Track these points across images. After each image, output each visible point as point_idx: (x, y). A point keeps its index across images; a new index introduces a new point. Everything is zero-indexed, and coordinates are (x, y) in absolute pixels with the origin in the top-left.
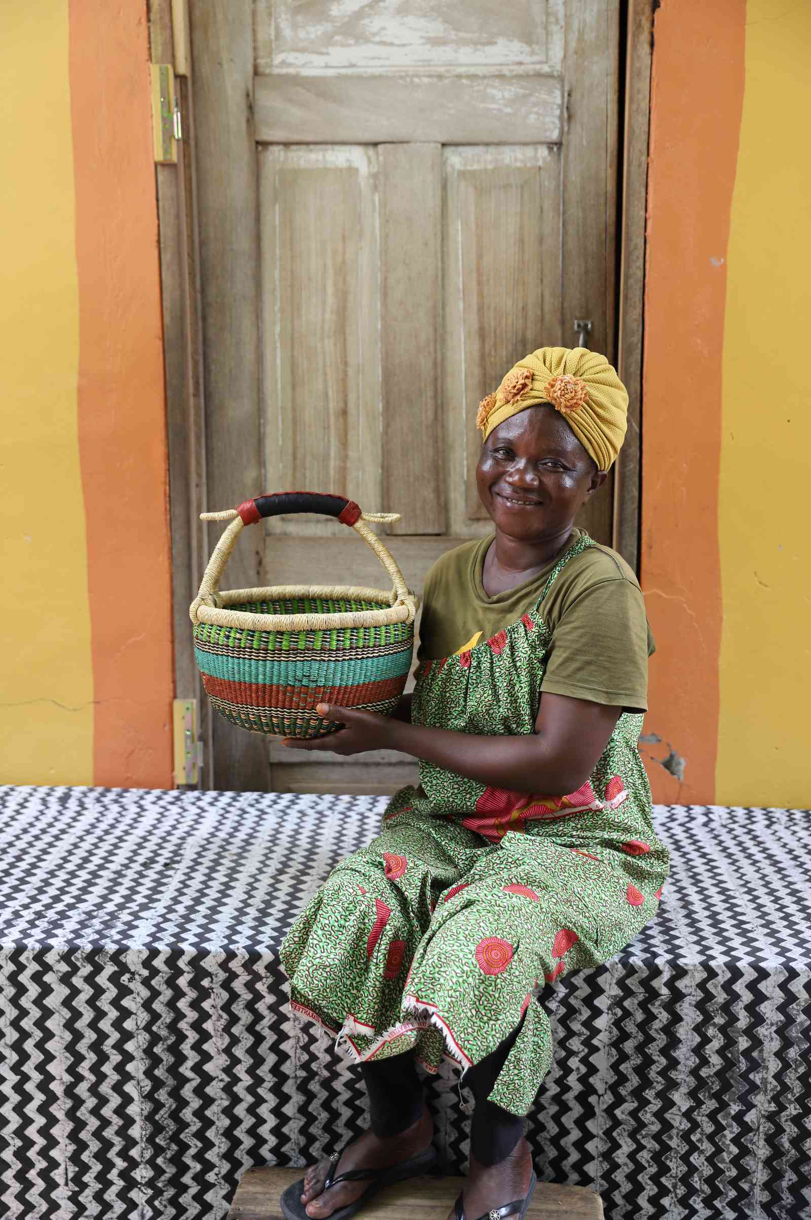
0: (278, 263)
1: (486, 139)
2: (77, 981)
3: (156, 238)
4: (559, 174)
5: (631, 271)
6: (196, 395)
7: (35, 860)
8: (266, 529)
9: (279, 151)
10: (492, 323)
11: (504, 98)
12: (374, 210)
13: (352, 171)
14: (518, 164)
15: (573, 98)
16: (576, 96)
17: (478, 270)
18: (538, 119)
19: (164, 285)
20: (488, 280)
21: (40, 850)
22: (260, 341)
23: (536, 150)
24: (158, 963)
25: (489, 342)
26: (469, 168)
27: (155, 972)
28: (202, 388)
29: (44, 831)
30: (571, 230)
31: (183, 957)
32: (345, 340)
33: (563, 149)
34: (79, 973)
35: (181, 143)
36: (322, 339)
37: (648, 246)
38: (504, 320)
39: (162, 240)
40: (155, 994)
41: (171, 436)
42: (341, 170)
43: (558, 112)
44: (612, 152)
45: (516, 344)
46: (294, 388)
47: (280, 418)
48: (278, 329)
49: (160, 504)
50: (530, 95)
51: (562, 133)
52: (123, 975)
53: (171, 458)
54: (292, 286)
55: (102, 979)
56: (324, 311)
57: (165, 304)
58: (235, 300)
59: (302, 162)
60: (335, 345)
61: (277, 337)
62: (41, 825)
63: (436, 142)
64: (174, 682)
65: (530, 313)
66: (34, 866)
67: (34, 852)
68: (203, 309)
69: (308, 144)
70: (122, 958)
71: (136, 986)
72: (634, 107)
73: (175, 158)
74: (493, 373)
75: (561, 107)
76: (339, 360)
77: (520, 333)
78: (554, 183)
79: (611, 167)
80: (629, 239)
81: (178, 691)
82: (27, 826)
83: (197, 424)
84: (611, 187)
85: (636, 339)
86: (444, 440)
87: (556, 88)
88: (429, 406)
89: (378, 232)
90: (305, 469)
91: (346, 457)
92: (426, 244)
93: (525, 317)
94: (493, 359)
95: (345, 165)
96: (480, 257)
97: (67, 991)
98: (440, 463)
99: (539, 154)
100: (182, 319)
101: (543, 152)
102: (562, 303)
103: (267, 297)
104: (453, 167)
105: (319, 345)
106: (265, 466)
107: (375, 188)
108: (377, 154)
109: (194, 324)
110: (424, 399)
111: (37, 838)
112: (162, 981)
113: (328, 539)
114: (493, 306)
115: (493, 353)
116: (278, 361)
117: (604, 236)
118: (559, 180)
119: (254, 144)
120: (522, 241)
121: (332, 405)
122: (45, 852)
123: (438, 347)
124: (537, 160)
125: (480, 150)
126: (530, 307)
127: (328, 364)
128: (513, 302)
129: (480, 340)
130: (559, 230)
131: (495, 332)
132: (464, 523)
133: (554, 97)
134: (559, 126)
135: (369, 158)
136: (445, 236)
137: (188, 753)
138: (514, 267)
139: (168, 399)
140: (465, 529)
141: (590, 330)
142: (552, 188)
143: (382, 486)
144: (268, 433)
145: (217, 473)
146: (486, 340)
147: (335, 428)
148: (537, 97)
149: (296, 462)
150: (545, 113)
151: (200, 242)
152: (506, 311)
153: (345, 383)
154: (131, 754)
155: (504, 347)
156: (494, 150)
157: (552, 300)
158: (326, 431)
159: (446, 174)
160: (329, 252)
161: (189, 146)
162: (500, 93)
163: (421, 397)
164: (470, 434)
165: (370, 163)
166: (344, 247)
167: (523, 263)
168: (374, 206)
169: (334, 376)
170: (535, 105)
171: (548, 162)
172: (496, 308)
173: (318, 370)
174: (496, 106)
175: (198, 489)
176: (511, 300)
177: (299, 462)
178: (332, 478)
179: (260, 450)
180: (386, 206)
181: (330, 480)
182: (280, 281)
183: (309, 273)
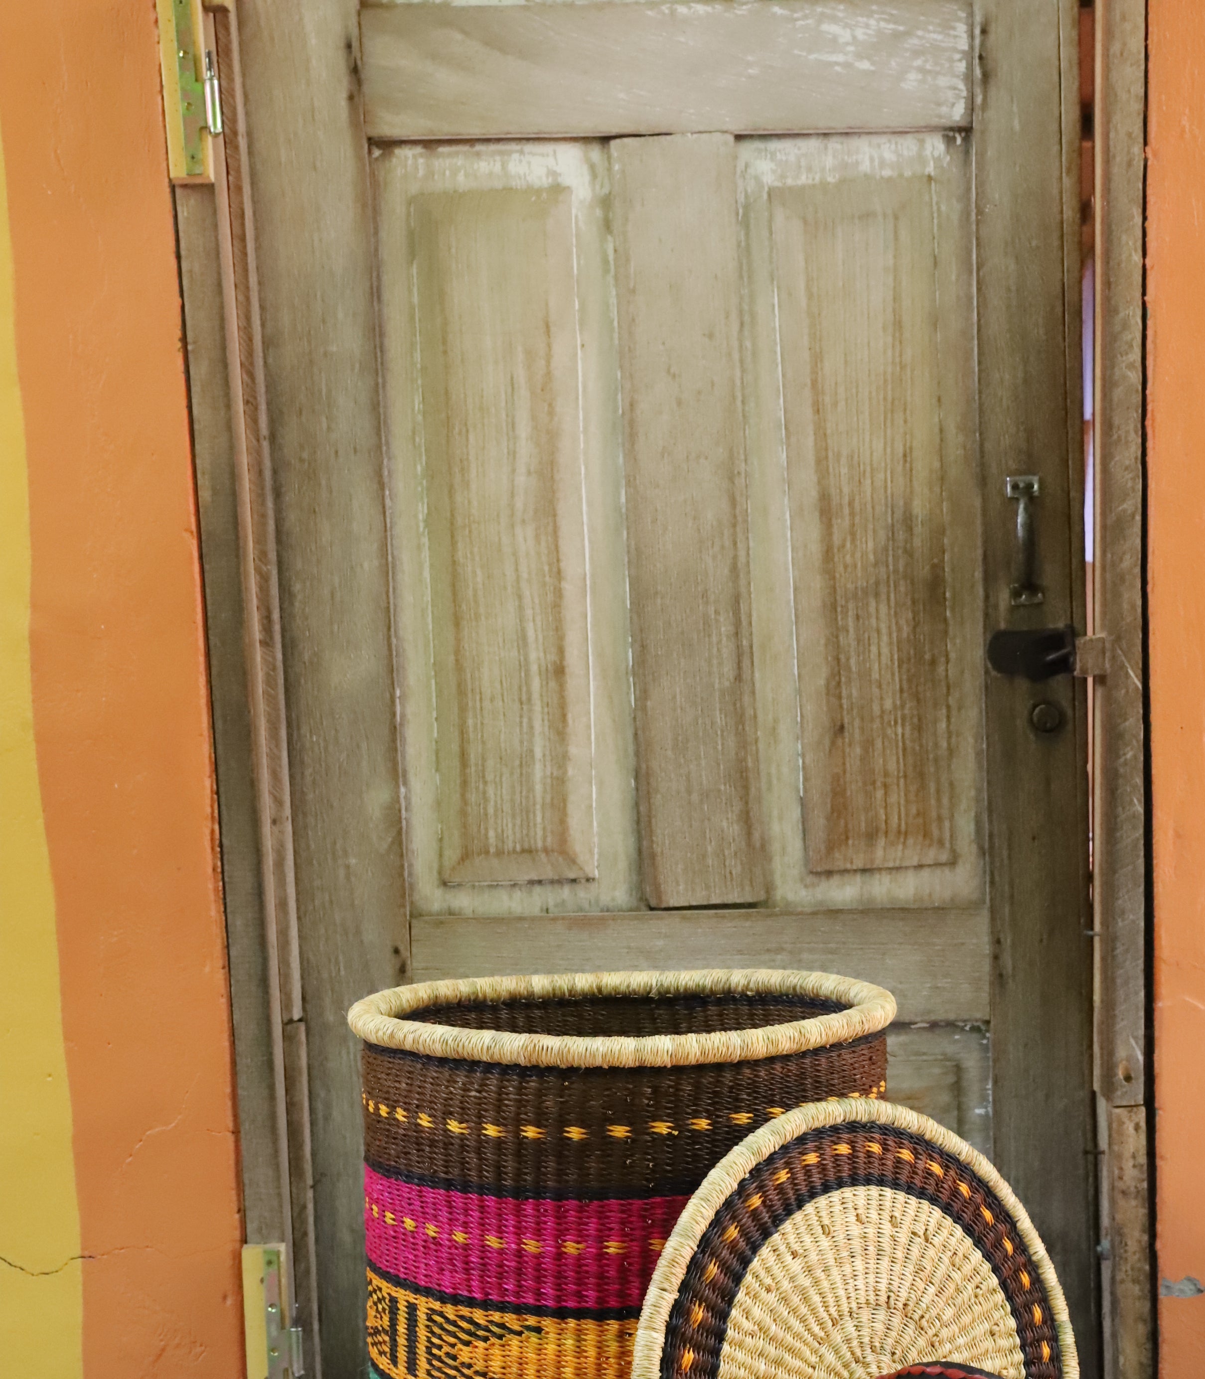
0: (419, 382)
1: (823, 124)
3: (178, 334)
4: (969, 189)
5: (1118, 373)
6: (267, 643)
8: (412, 903)
9: (414, 157)
10: (846, 490)
11: (854, 37)
12: (606, 271)
13: (558, 190)
14: (887, 173)
15: (992, 37)
16: (997, 33)
17: (814, 383)
18: (925, 81)
19: (196, 427)
20: (835, 404)
22: (387, 532)
23: (922, 142)
25: (841, 525)
26: (790, 182)
28: (277, 628)
30: (996, 299)
33: (975, 138)
35: (221, 137)
36: (513, 526)
37: (1149, 323)
38: (868, 481)
39: (190, 339)
41: (219, 725)
42: (538, 191)
43: (962, 67)
44: (1070, 143)
45: (893, 525)
46: (457, 624)
47: (433, 682)
48: (422, 510)
49: (207, 860)
50: (908, 34)
51: (971, 108)
53: (221, 770)
54: (449, 427)
56: (514, 471)
58: (337, 452)
59: (461, 177)
60: (537, 537)
61: (422, 525)
63: (726, 132)
64: (242, 1211)
65: (919, 466)
68: (275, 472)
69: (471, 142)
72: (1116, 48)
73: (212, 178)
74: (850, 586)
75: (968, 55)
76: (546, 568)
77: (901, 503)
78: (957, 206)
79: (1069, 170)
80: (1110, 311)
81: (251, 1227)
83: (271, 699)
84: (1070, 213)
85: (1132, 504)
86: (755, 717)
87: (959, 20)
88: (725, 652)
89: (614, 314)
90: (485, 783)
91: (561, 759)
92: (711, 336)
93: (909, 473)
94: (848, 558)
95: (546, 186)
96: (817, 358)
98: (750, 764)
99: (928, 152)
100: (234, 495)
101: (936, 146)
102: (982, 445)
103: (400, 447)
104: (757, 179)
105: (506, 540)
106: (405, 784)
107: (607, 225)
108: (609, 158)
109: (259, 502)
110: (714, 639)
113: (533, 919)
114: (845, 452)
115: (848, 545)
116: (427, 574)
117: (1059, 309)
118: (968, 205)
119: (365, 141)
120: (898, 325)
121: (533, 656)
123: (740, 536)
124: (925, 163)
125: (813, 144)
126: (919, 453)
127: (525, 575)
128: (885, 444)
129: (821, 522)
130: (970, 299)
131: (851, 504)
132: (802, 880)
133: (956, 37)
134: (964, 94)
135: (592, 168)
136: (747, 318)
137: (273, 1350)
138: (885, 373)
139: (212, 652)
140: (803, 892)
141: (1036, 494)
142: (955, 218)
143: (638, 813)
144: (410, 716)
145: (310, 796)
146: (834, 521)
147: (542, 701)
148: (921, 38)
149: (468, 771)
150: (938, 69)
151: (263, 343)
152: (871, 465)
153: (560, 613)
154: (160, 1355)
155: (870, 533)
156: (839, 146)
157: (961, 438)
158: (525, 707)
159: (747, 196)
160: (520, 356)
161: (236, 148)
162: (848, 31)
163: (709, 636)
164: (809, 708)
165: (594, 175)
166: (549, 346)
167: (901, 368)
168: (606, 261)
169: (537, 601)
170: (917, 53)
171: (945, 165)
172: (852, 457)
173: (505, 588)
174: (840, 58)
175: (274, 827)
176: (882, 441)
177: (473, 769)
178: (539, 799)
179: (396, 750)
180: (628, 260)
181: (534, 805)
182: (424, 414)
183: (482, 397)
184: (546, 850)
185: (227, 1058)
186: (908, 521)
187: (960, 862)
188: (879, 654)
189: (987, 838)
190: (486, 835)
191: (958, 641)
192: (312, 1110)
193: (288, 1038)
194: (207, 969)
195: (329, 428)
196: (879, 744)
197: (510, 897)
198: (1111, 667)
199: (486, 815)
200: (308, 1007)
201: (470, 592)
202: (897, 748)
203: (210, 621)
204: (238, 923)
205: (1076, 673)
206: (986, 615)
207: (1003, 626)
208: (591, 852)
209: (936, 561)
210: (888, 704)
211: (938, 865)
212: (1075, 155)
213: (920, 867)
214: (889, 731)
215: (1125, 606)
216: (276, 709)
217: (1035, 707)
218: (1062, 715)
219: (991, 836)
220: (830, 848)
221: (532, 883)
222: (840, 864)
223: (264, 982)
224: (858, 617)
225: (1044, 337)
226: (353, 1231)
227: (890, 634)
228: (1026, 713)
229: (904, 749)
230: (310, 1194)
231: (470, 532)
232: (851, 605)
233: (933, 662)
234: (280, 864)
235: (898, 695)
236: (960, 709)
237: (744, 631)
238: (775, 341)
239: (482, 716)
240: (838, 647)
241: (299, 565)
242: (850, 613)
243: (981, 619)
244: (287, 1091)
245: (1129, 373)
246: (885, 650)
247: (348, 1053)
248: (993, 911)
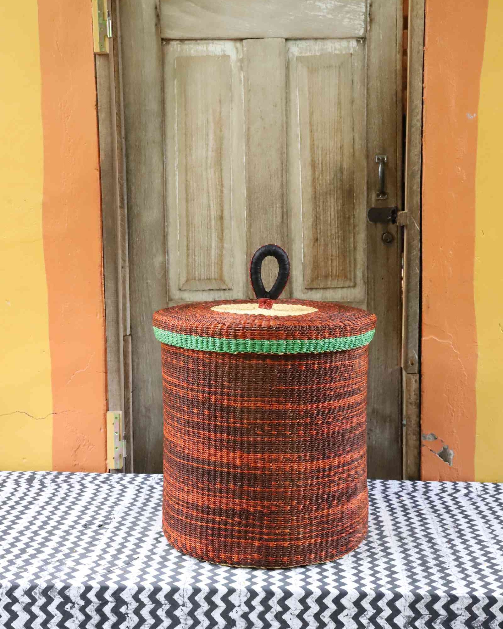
0: (176, 119)
1: (315, 36)
2: (35, 609)
3: (95, 103)
4: (365, 58)
5: (413, 122)
6: (122, 207)
7: (11, 523)
8: (169, 296)
9: (177, 44)
10: (320, 159)
11: (327, 7)
12: (240, 84)
13: (226, 57)
14: (337, 52)
15: (373, 8)
16: (375, 6)
17: (310, 123)
18: (350, 22)
19: (100, 135)
20: (317, 130)
21: (15, 516)
22: (164, 170)
23: (349, 42)
24: (91, 595)
25: (319, 170)
26: (303, 55)
27: (88, 602)
28: (126, 202)
29: (17, 503)
30: (373, 96)
31: (108, 591)
32: (221, 170)
33: (367, 42)
34: (37, 604)
35: (112, 39)
36: (206, 169)
37: (424, 106)
38: (328, 156)
39: (99, 105)
40: (88, 618)
41: (105, 235)
42: (219, 57)
43: (363, 17)
44: (400, 44)
45: (336, 171)
46: (187, 201)
47: (178, 222)
48: (176, 162)
49: (97, 279)
50: (345, 6)
51: (366, 30)
52: (66, 605)
53: (105, 250)
54: (186, 135)
55: (52, 608)
56: (207, 150)
57: (100, 146)
58: (148, 143)
59: (192, 51)
60: (215, 173)
61: (176, 168)
62: (15, 498)
63: (282, 38)
64: (107, 400)
65: (345, 151)
66: (9, 528)
67: (11, 517)
68: (127, 149)
69: (196, 40)
70: (66, 592)
71: (76, 612)
72: (415, 13)
73: (107, 50)
74: (321, 191)
75: (365, 14)
76: (218, 183)
77: (339, 164)
78: (361, 64)
79: (399, 52)
80: (411, 101)
81: (110, 406)
82: (6, 499)
83: (122, 226)
84: (399, 67)
85: (417, 167)
86: (288, 235)
87: (362, 1)
88: (278, 213)
89: (243, 97)
90: (195, 255)
91: (221, 248)
92: (275, 106)
93: (342, 154)
94: (321, 182)
95: (221, 54)
96: (312, 114)
97: (28, 617)
99: (351, 45)
100: (112, 157)
101: (354, 43)
102: (367, 145)
103: (169, 142)
104: (292, 53)
105: (204, 173)
106: (168, 255)
107: (241, 68)
108: (243, 46)
109: (121, 160)
110: (274, 209)
111: (13, 508)
112: (93, 609)
114: (320, 146)
115: (321, 177)
116: (177, 184)
117: (394, 99)
118: (364, 62)
119: (160, 39)
120: (339, 103)
121: (212, 213)
122: (18, 517)
123: (284, 174)
124: (350, 50)
125: (311, 43)
126: (345, 147)
127: (210, 185)
128: (334, 143)
129: (312, 169)
130: (364, 95)
131: (322, 164)
132: (302, 291)
133: (361, 7)
134: (364, 26)
135: (237, 49)
136: (288, 100)
137: (116, 448)
138: (335, 120)
139: (103, 210)
140: (303, 295)
141: (386, 162)
142: (360, 67)
143: (247, 267)
144: (170, 232)
145: (135, 259)
146: (316, 169)
147: (215, 228)
148: (349, 7)
149: (189, 251)
150: (355, 18)
151: (124, 105)
152: (329, 150)
153: (222, 198)
154: (78, 448)
155: (328, 174)
156: (321, 43)
157: (360, 142)
158: (209, 230)
159: (288, 59)
160: (211, 111)
161: (117, 42)
162: (324, 5)
163: (273, 207)
164: (306, 232)
165: (237, 52)
166: (221, 108)
167: (340, 117)
168: (241, 80)
169: (214, 194)
170: (348, 12)
171: (357, 50)
172: (323, 148)
173: (203, 189)
174: (322, 14)
175: (123, 270)
176: (333, 142)
177: (191, 251)
178: (213, 262)
179: (165, 244)
180: (248, 80)
181: (212, 263)
182: (178, 130)
183: (197, 125)
184: (215, 279)
185: (103, 348)
186: (341, 170)
187: (357, 286)
188: (331, 215)
189: (366, 278)
190: (195, 273)
191: (358, 211)
192: (132, 366)
193: (125, 341)
194: (98, 317)
195: (145, 135)
196: (330, 246)
197: (202, 294)
198: (410, 222)
199: (195, 265)
200: (133, 331)
201: (192, 191)
202: (336, 245)
203: (103, 200)
204: (109, 302)
205: (398, 224)
206: (368, 202)
207: (373, 206)
208: (231, 281)
209: (351, 183)
210: (333, 232)
211: (349, 287)
212: (401, 47)
213: (343, 287)
214: (333, 241)
215: (415, 202)
216: (124, 229)
217: (384, 234)
218: (392, 236)
219: (368, 278)
220: (312, 281)
221: (210, 290)
222: (316, 286)
223: (117, 323)
224: (323, 202)
225: (389, 108)
226: (146, 408)
227: (334, 208)
228: (381, 236)
229: (338, 247)
230: (131, 394)
231: (192, 171)
232: (321, 198)
233: (349, 218)
234: (124, 282)
235: (337, 229)
236: (358, 234)
237: (285, 206)
238: (297, 108)
239: (195, 233)
240: (316, 211)
241: (134, 181)
242: (321, 200)
243: (366, 204)
244: (124, 360)
245: (417, 123)
246: (333, 214)
247: (146, 347)
248: (368, 303)
